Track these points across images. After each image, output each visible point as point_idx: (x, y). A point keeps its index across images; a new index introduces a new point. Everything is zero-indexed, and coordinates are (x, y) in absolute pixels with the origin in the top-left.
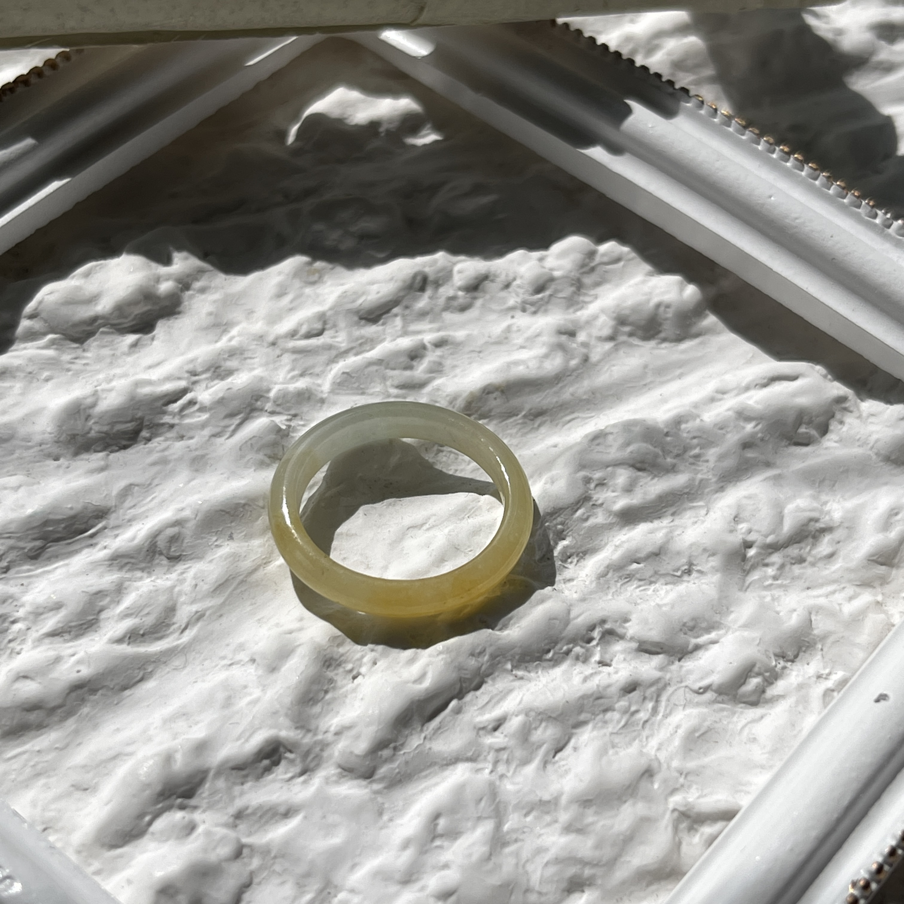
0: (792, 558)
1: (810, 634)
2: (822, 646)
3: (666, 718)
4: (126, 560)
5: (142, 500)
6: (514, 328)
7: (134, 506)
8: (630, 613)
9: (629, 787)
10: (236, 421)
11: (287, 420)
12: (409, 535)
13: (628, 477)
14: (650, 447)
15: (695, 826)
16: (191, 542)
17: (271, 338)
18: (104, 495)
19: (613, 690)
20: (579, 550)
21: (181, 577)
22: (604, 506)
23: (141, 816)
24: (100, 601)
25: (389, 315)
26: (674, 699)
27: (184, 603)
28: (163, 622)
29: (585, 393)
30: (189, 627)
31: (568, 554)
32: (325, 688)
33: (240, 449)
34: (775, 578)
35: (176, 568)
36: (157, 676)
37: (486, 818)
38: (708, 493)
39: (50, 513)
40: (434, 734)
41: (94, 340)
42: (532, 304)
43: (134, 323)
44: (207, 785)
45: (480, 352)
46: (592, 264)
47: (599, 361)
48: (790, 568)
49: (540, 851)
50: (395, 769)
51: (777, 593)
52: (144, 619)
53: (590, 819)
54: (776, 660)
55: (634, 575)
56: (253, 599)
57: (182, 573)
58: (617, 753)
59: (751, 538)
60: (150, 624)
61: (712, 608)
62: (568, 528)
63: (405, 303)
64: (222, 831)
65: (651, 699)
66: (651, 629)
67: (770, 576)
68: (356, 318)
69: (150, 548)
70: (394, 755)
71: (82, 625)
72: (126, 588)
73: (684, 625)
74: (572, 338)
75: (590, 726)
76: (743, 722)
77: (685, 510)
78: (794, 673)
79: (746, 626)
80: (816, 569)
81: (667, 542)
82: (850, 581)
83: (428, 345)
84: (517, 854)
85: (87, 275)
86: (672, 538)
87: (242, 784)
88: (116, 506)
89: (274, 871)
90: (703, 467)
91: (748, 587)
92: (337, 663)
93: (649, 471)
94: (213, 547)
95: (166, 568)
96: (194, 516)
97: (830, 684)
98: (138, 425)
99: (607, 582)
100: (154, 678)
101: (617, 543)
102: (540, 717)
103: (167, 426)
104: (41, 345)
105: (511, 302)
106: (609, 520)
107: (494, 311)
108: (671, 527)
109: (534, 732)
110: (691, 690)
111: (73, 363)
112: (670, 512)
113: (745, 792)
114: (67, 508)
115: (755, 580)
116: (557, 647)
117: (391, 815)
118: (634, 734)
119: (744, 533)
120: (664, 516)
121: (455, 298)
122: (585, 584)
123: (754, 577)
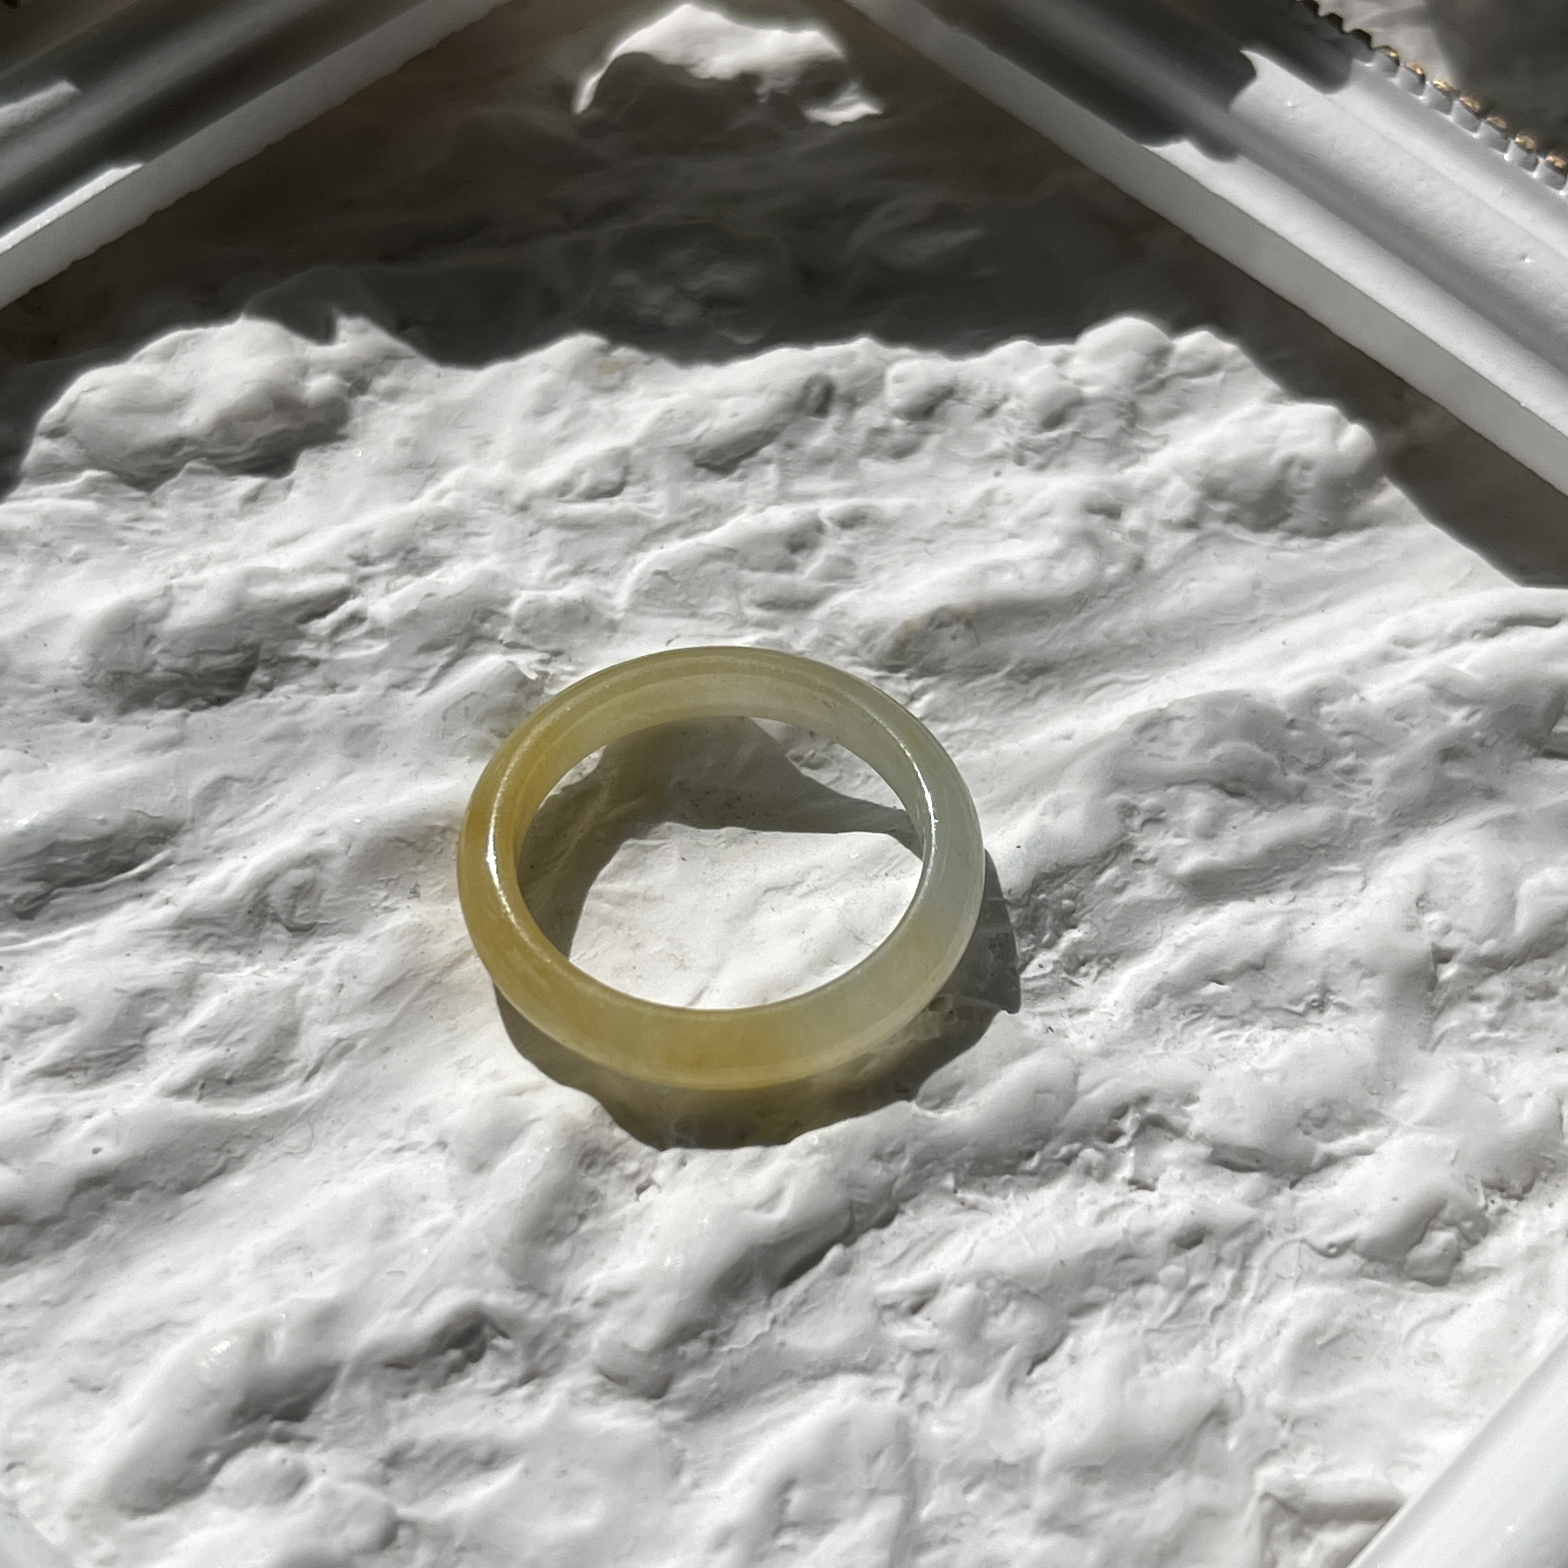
0: (1530, 989)
1: (1557, 1145)
3: (1260, 1302)
4: (206, 930)
5: (246, 811)
6: (1000, 497)
7: (230, 820)
8: (1198, 1084)
9: (1176, 1445)
10: (440, 658)
11: (542, 662)
12: (768, 905)
13: (1209, 810)
14: (1258, 751)
15: (1307, 1530)
16: (336, 900)
17: (518, 497)
18: (171, 797)
19: (1157, 1241)
20: (1104, 952)
21: (312, 968)
22: (1157, 864)
23: (198, 1454)
24: (150, 1011)
25: (754, 459)
26: (1277, 1266)
27: (315, 1021)
28: (272, 1058)
29: (1134, 633)
30: (323, 1069)
31: (1081, 958)
32: (580, 1210)
33: (444, 718)
34: (1493, 1025)
35: (303, 949)
36: (252, 1164)
37: (886, 1493)
38: (1367, 846)
39: (60, 830)
40: (792, 1314)
41: (176, 485)
42: (1037, 450)
43: (252, 455)
44: (334, 1397)
45: (929, 541)
46: (1162, 376)
47: (1165, 570)
48: (1525, 1009)
50: (711, 1382)
51: (1495, 1055)
52: (233, 1050)
53: (1095, 1506)
54: (1487, 1197)
55: (1210, 1008)
56: (452, 1018)
57: (315, 961)
58: (1156, 1373)
59: (1450, 942)
60: (246, 1060)
61: (1364, 1084)
62: (1084, 906)
63: (786, 437)
64: (356, 1491)
65: (1231, 1264)
66: (1237, 1121)
67: (1484, 1022)
68: (688, 464)
69: (255, 906)
70: (710, 1353)
71: (110, 1056)
72: (202, 986)
73: (1306, 1114)
74: (1113, 522)
75: (1105, 1313)
76: (1414, 1319)
77: (1320, 878)
78: (1522, 1223)
79: (1429, 1123)
81: (1279, 945)
83: (828, 524)
85: (167, 355)
86: (1291, 935)
87: (405, 1396)
88: (193, 820)
90: (1361, 793)
91: (1438, 1043)
92: (610, 1158)
93: (1251, 798)
94: (377, 911)
95: (285, 948)
96: (343, 848)
98: (248, 659)
99: (1157, 1018)
100: (247, 1168)
101: (1180, 941)
102: (1005, 1291)
103: (306, 663)
104: (72, 490)
105: (997, 444)
106: (1167, 894)
107: (963, 461)
108: (1290, 912)
109: (992, 1320)
110: (1313, 1248)
111: (131, 529)
112: (1290, 882)
113: (1415, 1467)
114: (96, 820)
115: (1453, 1030)
116: (1048, 1148)
117: (696, 1476)
118: (1193, 1333)
119: (1435, 933)
120: (1276, 890)
121: (885, 432)
122: (1111, 1020)
123: (1451, 1021)
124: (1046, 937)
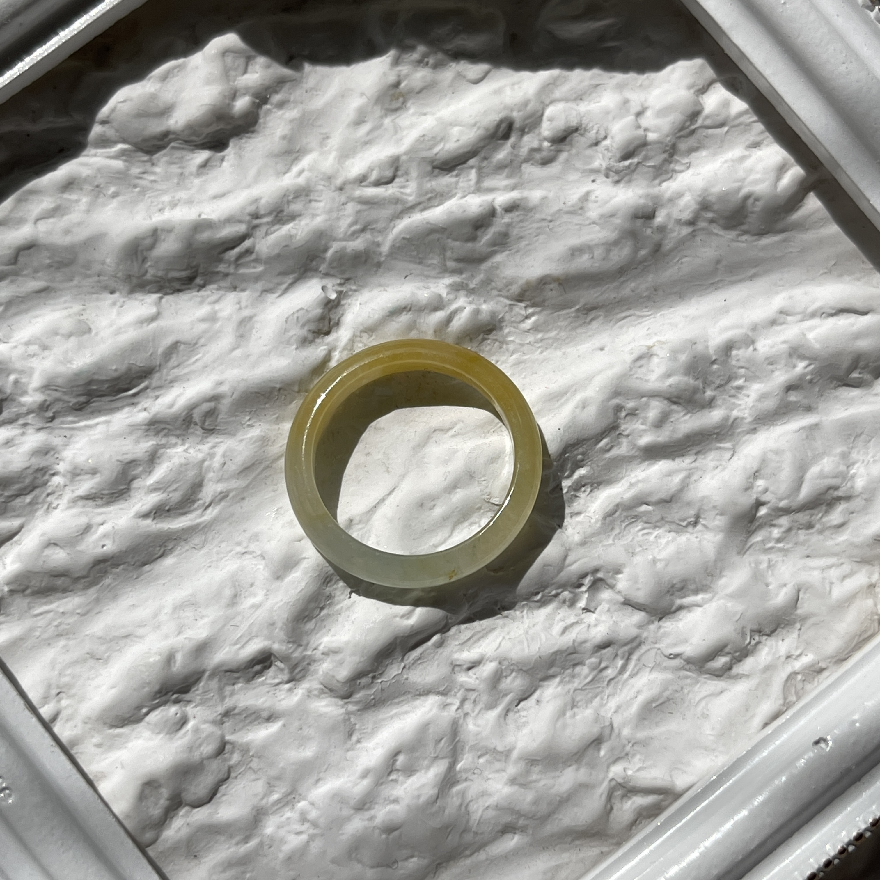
0: (801, 524)
1: (793, 613)
2: (801, 626)
3: (632, 677)
4: (162, 426)
5: (187, 360)
6: (592, 197)
7: (178, 366)
8: (623, 565)
9: (576, 754)
10: (289, 279)
11: (341, 285)
12: (434, 439)
13: (661, 411)
14: (692, 380)
15: (629, 795)
16: (225, 419)
17: (339, 182)
18: (149, 353)
19: (588, 646)
20: (594, 481)
21: (212, 451)
22: (630, 437)
23: (139, 708)
24: (133, 471)
25: (465, 166)
26: (643, 660)
27: (210, 480)
28: (189, 499)
29: (647, 289)
30: (213, 505)
31: (583, 484)
32: (321, 606)
33: (286, 321)
34: (779, 541)
35: (209, 439)
36: (177, 552)
37: (442, 758)
38: (739, 434)
39: (94, 374)
40: (413, 664)
41: (164, 155)
42: (617, 172)
43: (206, 140)
44: (202, 684)
45: (551, 221)
46: (693, 127)
47: (671, 250)
48: (796, 534)
49: (484, 794)
50: (371, 695)
51: (775, 557)
52: (171, 495)
53: (534, 777)
54: (751, 637)
55: (641, 517)
56: (275, 485)
57: (213, 447)
58: (574, 715)
59: (765, 497)
60: (176, 501)
61: (706, 570)
62: (588, 458)
63: (482, 154)
64: (207, 728)
65: (622, 658)
66: (638, 589)
67: (774, 539)
68: (429, 168)
69: (186, 418)
70: (372, 682)
71: (114, 493)
72: (159, 458)
73: (673, 586)
74: (648, 223)
75: (557, 680)
76: (703, 693)
77: (711, 450)
78: (766, 650)
79: (732, 596)
80: (821, 537)
81: (681, 489)
82: (850, 557)
83: (499, 209)
84: (463, 793)
85: (164, 78)
86: (688, 485)
87: (234, 684)
88: (160, 365)
89: (250, 768)
90: (742, 402)
91: (748, 550)
93: (684, 406)
94: (244, 426)
95: (200, 438)
96: (231, 394)
97: (797, 665)
98: (193, 272)
99: (612, 523)
100: (173, 554)
101: (633, 481)
102: (512, 667)
103: (222, 275)
104: (112, 154)
105: (596, 164)
106: (631, 453)
107: (577, 170)
108: (690, 469)
109: (504, 680)
110: (662, 653)
111: (141, 178)
112: (694, 451)
113: (684, 772)
114: (111, 370)
115: (757, 542)
116: (546, 591)
117: (360, 737)
118: (598, 690)
119: (760, 492)
120: (687, 455)
121: (539, 150)
122: (590, 522)
123: (758, 538)
124: (567, 474)
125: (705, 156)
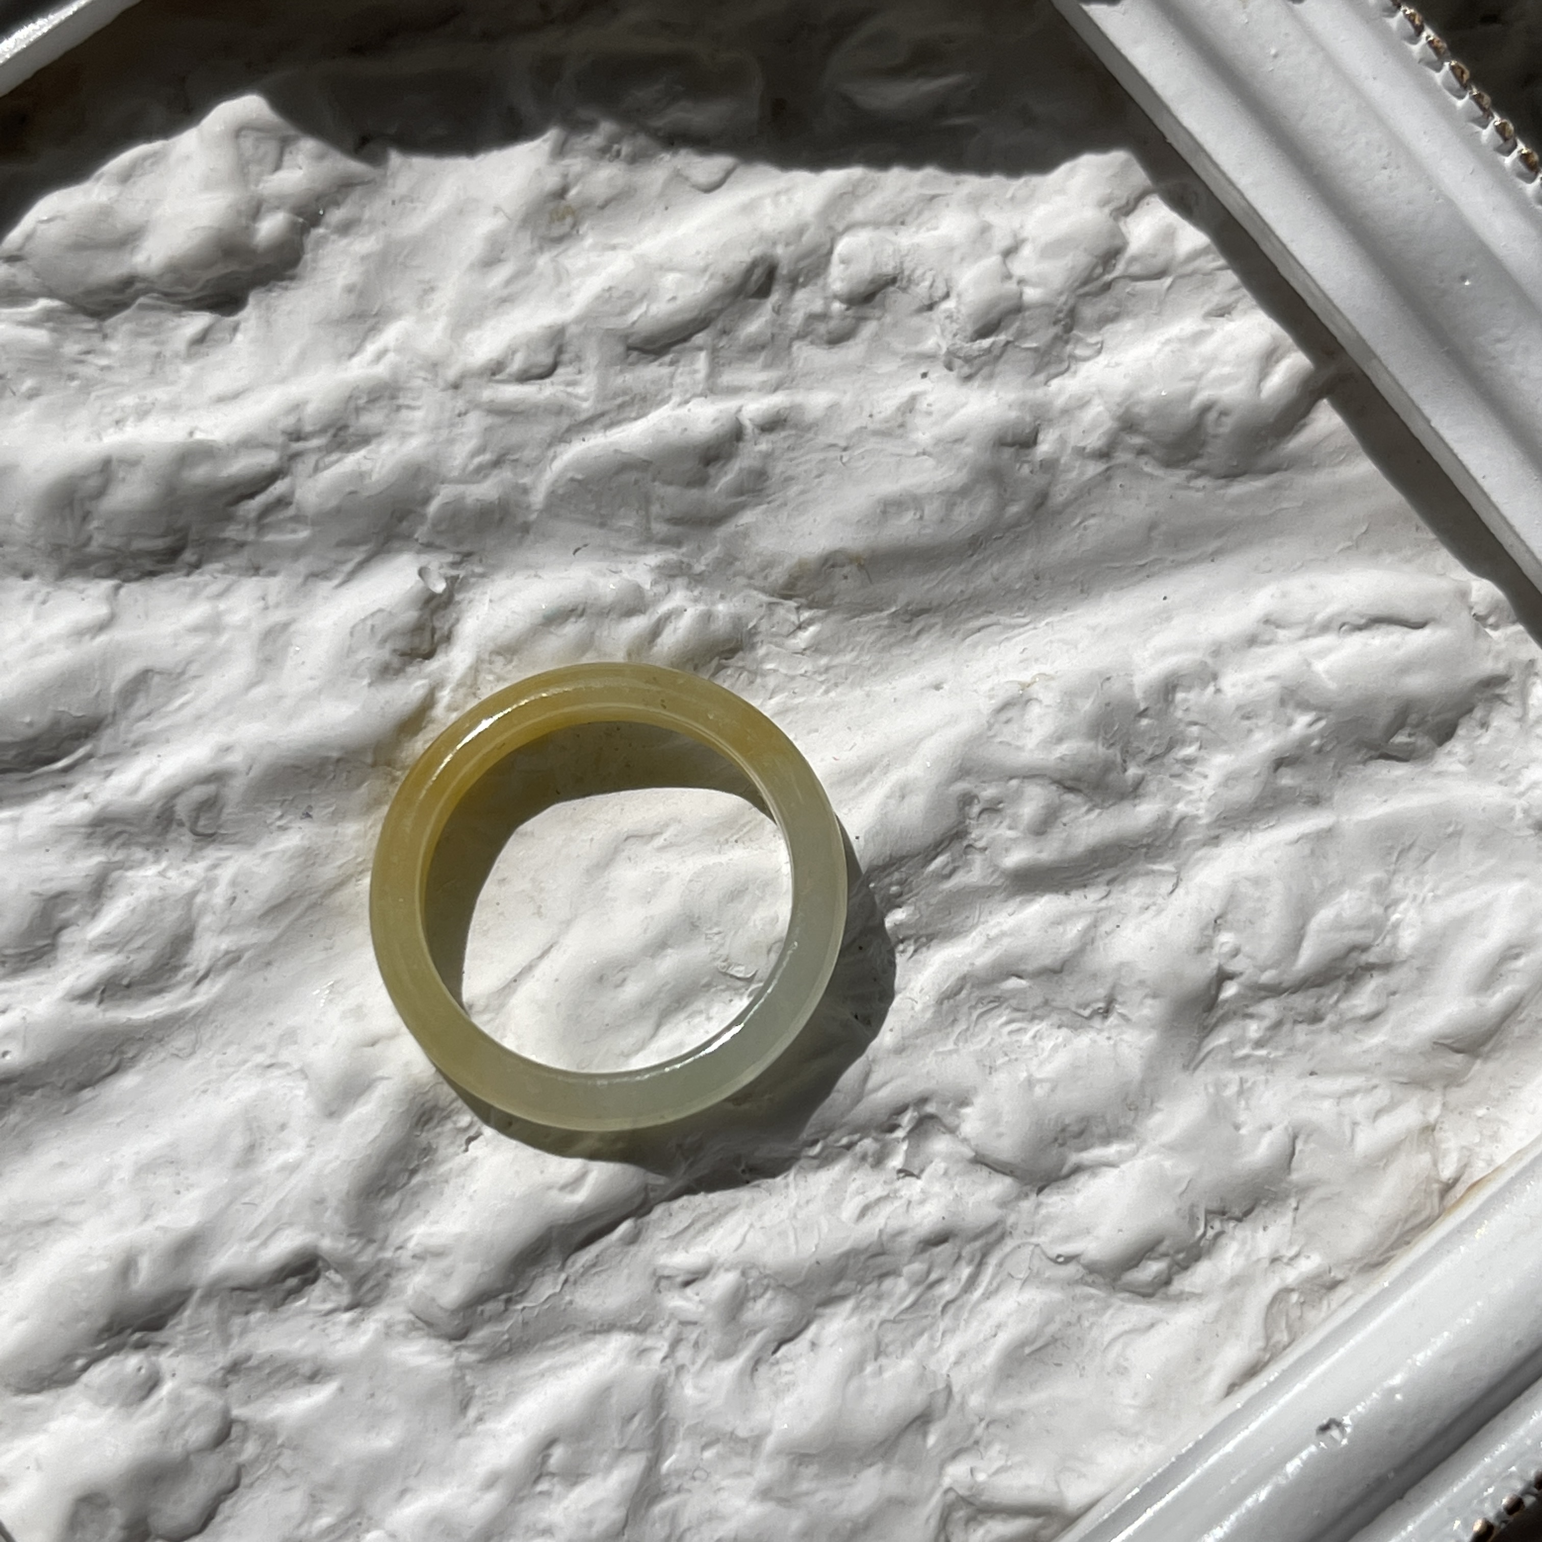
0: (1300, 1014)
1: (1283, 1179)
2: (1299, 1203)
3: (988, 1298)
4: (118, 828)
5: (165, 704)
6: (922, 405)
7: (149, 714)
8: (975, 1087)
9: (881, 1443)
10: (358, 555)
11: (454, 565)
12: (625, 854)
13: (1044, 805)
14: (1100, 747)
16: (236, 814)
17: (451, 373)
18: (95, 692)
19: (908, 1240)
20: (921, 933)
21: (211, 874)
22: (987, 852)
23: (70, 1357)
24: (62, 912)
25: (687, 345)
26: (1009, 1266)
27: (208, 929)
28: (167, 964)
29: (1021, 577)
30: (211, 976)
31: (901, 936)
32: (411, 1167)
33: (352, 634)
34: (1259, 1044)
35: (205, 853)
36: (143, 1064)
37: (635, 1451)
38: (1189, 846)
40: (582, 1275)
41: (127, 320)
42: (968, 360)
43: (202, 294)
44: (187, 1313)
45: (845, 449)
46: (1108, 277)
47: (1067, 504)
48: (1291, 1031)
49: (712, 1516)
50: (503, 1334)
51: (1252, 1075)
52: (132, 957)
53: (804, 1486)
54: (1207, 1224)
55: (1006, 1000)
56: (330, 938)
57: (215, 866)
58: (880, 1371)
59: (1234, 964)
60: (143, 968)
61: (1125, 1099)
62: (911, 891)
63: (719, 325)
64: (198, 1396)
65: (970, 1262)
66: (1000, 1135)
67: (1250, 1040)
68: (620, 349)
69: (163, 813)
70: (506, 1310)
71: (25, 954)
72: (111, 887)
73: (1065, 1128)
74: (1025, 451)
75: (849, 1305)
76: (1119, 1328)
77: (1136, 875)
78: (1234, 1247)
79: (1172, 1148)
80: (1336, 1038)
81: (1080, 951)
82: (1389, 1074)
83: (749, 427)
84: (673, 1516)
85: (126, 177)
86: (1093, 941)
87: (247, 1313)
88: (114, 714)
89: (278, 1467)
90: (1194, 787)
91: (1202, 1061)
92: (445, 1113)
93: (1087, 795)
94: (272, 828)
95: (189, 850)
96: (246, 770)
97: (1291, 1275)
98: (178, 541)
99: (955, 1009)
100: (137, 1068)
101: (993, 932)
102: (765, 1282)
103: (232, 544)
104: (27, 317)
105: (930, 344)
106: (989, 882)
107: (894, 353)
108: (1098, 912)
109: (750, 1304)
110: (1044, 1253)
111: (81, 362)
112: (1107, 877)
113: (1082, 1475)
114: (22, 723)
115: (1220, 1046)
116: (831, 1138)
117: (482, 1410)
118: (925, 1322)
119: (1225, 954)
120: (1093, 885)
121: (823, 316)
122: (913, 1008)
123: (1221, 1038)
125: (1130, 332)
